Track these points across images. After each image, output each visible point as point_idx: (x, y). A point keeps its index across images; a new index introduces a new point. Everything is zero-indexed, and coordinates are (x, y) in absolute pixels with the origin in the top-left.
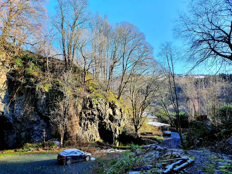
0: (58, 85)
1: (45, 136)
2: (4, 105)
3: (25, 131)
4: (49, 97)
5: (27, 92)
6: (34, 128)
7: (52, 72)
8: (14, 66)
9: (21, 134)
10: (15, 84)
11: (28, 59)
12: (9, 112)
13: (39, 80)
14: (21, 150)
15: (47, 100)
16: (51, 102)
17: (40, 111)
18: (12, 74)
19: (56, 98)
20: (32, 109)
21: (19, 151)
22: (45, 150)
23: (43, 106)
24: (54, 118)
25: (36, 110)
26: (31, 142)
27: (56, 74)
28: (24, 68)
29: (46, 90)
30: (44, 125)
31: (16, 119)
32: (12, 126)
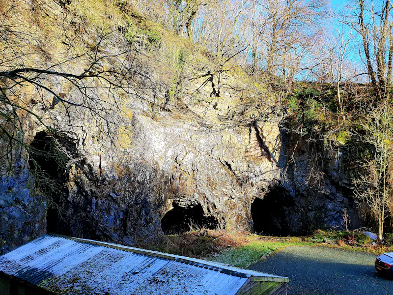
0: (363, 132)
1: (348, 222)
2: (280, 170)
3: (313, 211)
4: (347, 154)
5: (310, 149)
6: (327, 206)
7: (348, 109)
8: (288, 110)
9: (308, 214)
10: (292, 138)
11: (306, 95)
12: (287, 181)
13: (327, 127)
14: (310, 239)
15: (344, 159)
16: (353, 163)
17: (334, 179)
18: (286, 125)
19: (360, 155)
20: (321, 175)
21: (308, 241)
22: (350, 245)
23: (339, 170)
24: (361, 192)
25: (328, 176)
26: (326, 229)
27: (358, 113)
28: (302, 111)
29: (340, 142)
30: (343, 202)
31: (298, 191)
32: (294, 201)
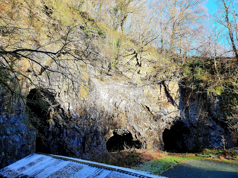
0: (232, 87)
1: (225, 144)
2: (180, 111)
3: (202, 137)
4: (222, 101)
5: (199, 97)
6: (211, 134)
7: (222, 73)
8: (184, 74)
9: (198, 138)
10: (187, 91)
11: (195, 65)
12: (185, 118)
13: (209, 84)
14: (201, 155)
15: (220, 104)
16: (226, 106)
17: (214, 116)
18: (183, 83)
19: (231, 101)
20: (206, 114)
21: (199, 156)
22: (227, 159)
23: (217, 110)
24: (233, 124)
25: (210, 114)
26: (211, 148)
27: (228, 75)
28: (193, 75)
29: (218, 93)
30: (221, 131)
31: (192, 124)
32: (190, 130)
